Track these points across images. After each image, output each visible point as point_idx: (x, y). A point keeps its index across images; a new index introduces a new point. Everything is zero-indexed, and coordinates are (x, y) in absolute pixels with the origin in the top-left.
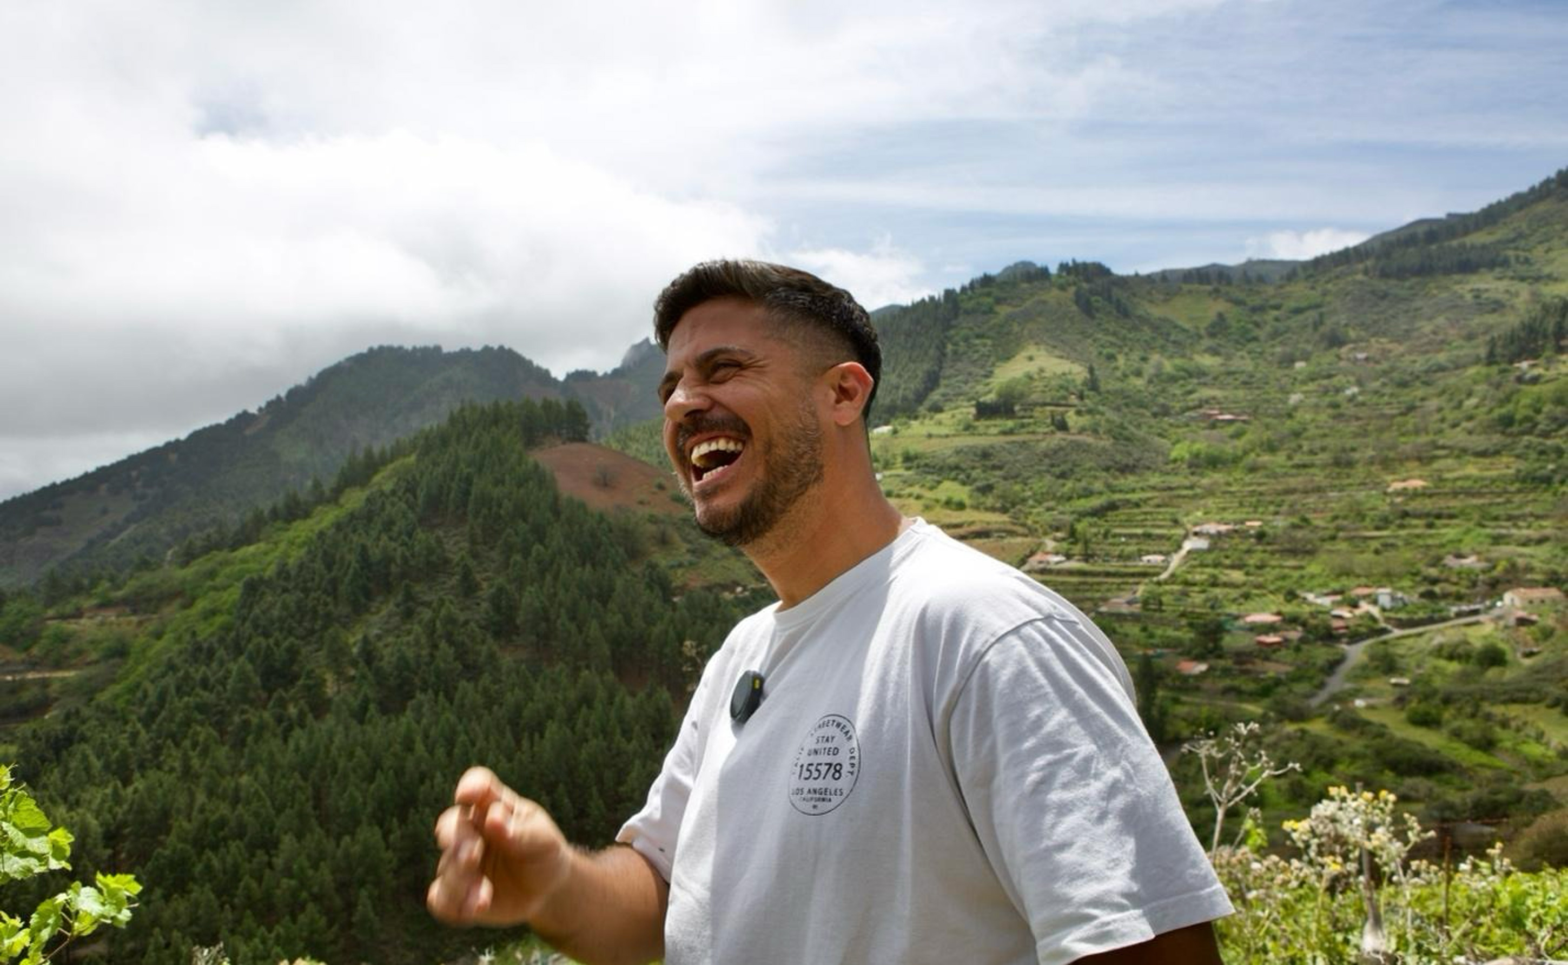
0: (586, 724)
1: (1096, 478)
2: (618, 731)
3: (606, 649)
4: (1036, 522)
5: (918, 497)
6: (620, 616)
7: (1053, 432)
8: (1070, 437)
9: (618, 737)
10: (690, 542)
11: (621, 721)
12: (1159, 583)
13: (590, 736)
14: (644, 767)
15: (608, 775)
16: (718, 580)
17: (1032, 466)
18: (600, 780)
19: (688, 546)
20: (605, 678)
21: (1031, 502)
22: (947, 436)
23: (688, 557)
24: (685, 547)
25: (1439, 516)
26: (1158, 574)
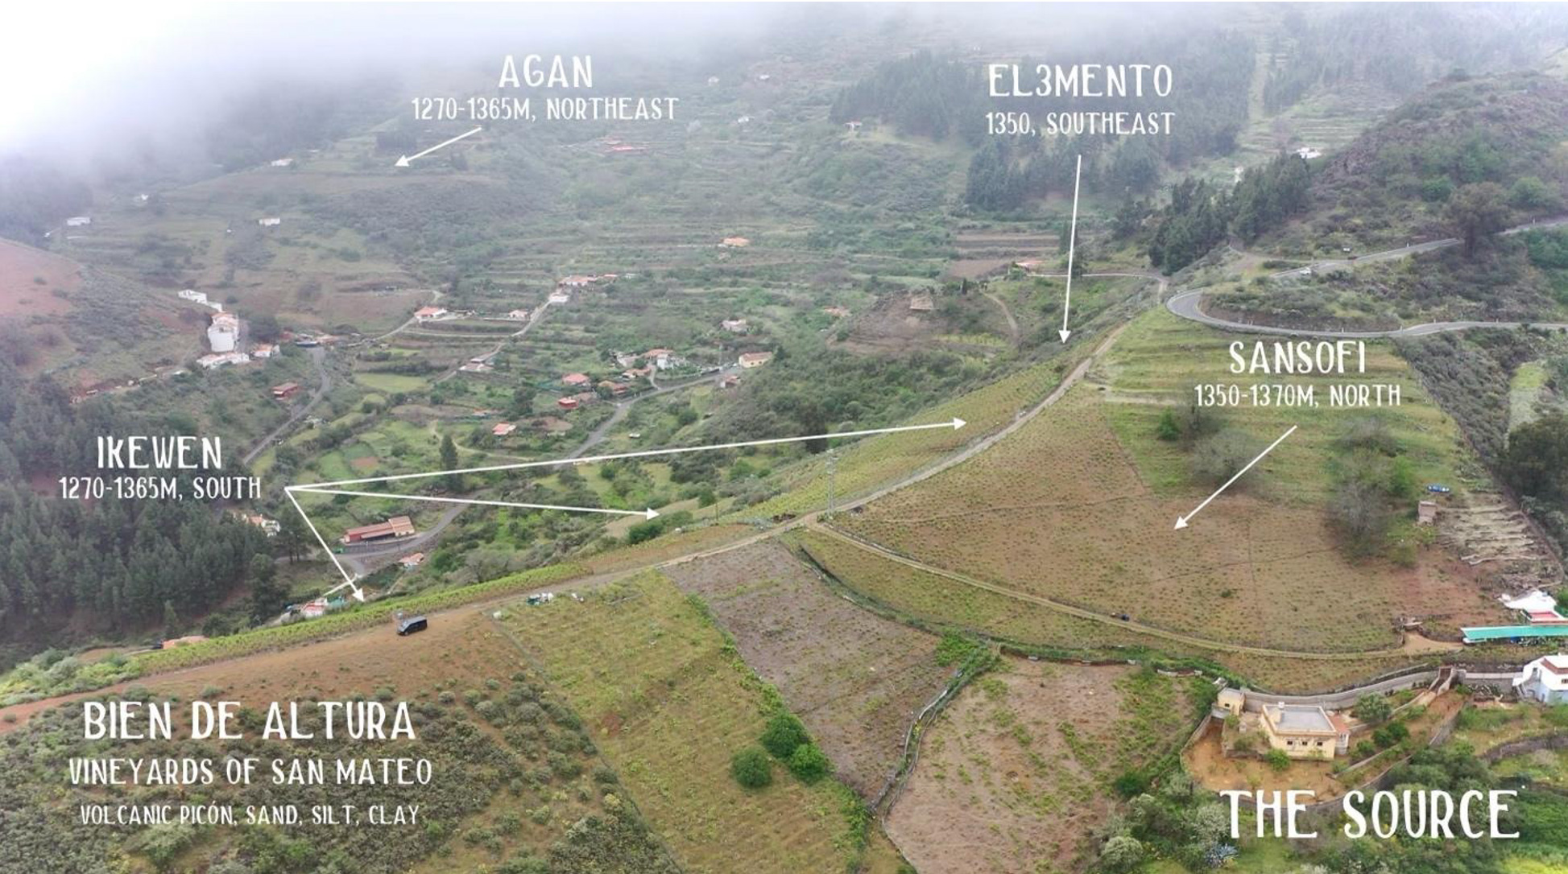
0: (10, 527)
1: (488, 221)
2: (39, 530)
3: (15, 464)
4: (425, 272)
5: (315, 247)
6: (24, 433)
7: (451, 172)
8: (468, 178)
9: (39, 535)
10: (78, 341)
11: (39, 520)
12: (515, 340)
13: (15, 536)
14: (64, 553)
15: (35, 564)
16: (110, 377)
17: (428, 211)
18: (29, 568)
19: (77, 345)
20: (19, 485)
21: (423, 251)
22: (346, 175)
23: (79, 356)
24: (73, 346)
25: (743, 275)
26: (516, 330)
